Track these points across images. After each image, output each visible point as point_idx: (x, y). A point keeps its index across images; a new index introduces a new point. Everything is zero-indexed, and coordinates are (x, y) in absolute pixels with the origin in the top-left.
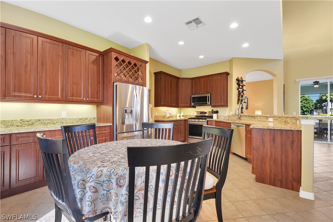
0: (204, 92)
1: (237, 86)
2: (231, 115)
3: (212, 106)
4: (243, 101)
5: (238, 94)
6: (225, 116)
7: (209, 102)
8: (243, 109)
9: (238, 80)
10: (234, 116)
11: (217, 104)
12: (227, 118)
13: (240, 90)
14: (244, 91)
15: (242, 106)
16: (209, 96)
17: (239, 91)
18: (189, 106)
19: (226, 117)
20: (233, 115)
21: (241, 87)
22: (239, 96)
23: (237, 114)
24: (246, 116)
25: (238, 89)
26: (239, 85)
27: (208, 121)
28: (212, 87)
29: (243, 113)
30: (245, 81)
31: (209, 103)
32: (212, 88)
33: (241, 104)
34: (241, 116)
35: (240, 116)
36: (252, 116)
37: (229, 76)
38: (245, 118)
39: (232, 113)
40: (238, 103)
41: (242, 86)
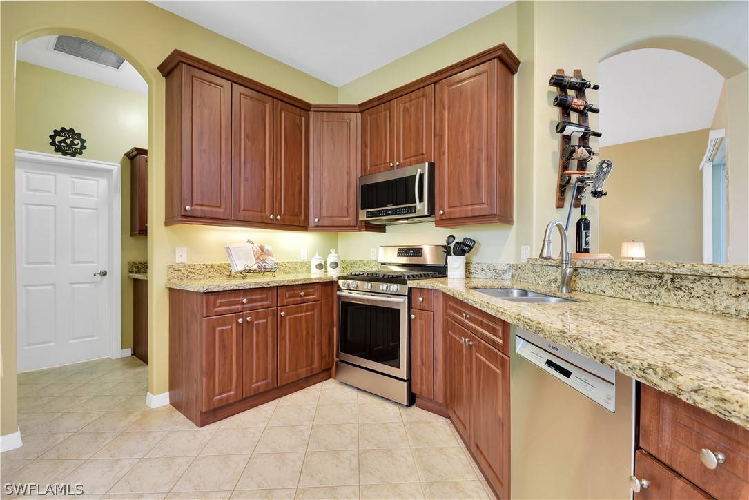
0: (404, 159)
1: (555, 113)
2: (524, 261)
3: (441, 222)
4: (588, 190)
5: (563, 155)
6: (499, 268)
7: (421, 200)
8: (587, 227)
9: (558, 82)
10: (538, 269)
11: (457, 212)
12: (508, 276)
13: (569, 130)
14: (591, 138)
15: (583, 213)
16: (421, 176)
17: (567, 139)
18: (353, 223)
19: (504, 272)
20: (532, 264)
21: (574, 117)
22: (565, 167)
23: (555, 255)
24: (610, 271)
25: (560, 128)
26: (564, 106)
27: (413, 290)
28: (437, 132)
29: (587, 251)
30: (596, 87)
31: (422, 207)
32: (437, 138)
33: (577, 203)
34: (576, 270)
35: (569, 270)
36: (660, 277)
37: (516, 76)
38: (605, 283)
39: (530, 252)
40: (560, 205)
41: (583, 114)
